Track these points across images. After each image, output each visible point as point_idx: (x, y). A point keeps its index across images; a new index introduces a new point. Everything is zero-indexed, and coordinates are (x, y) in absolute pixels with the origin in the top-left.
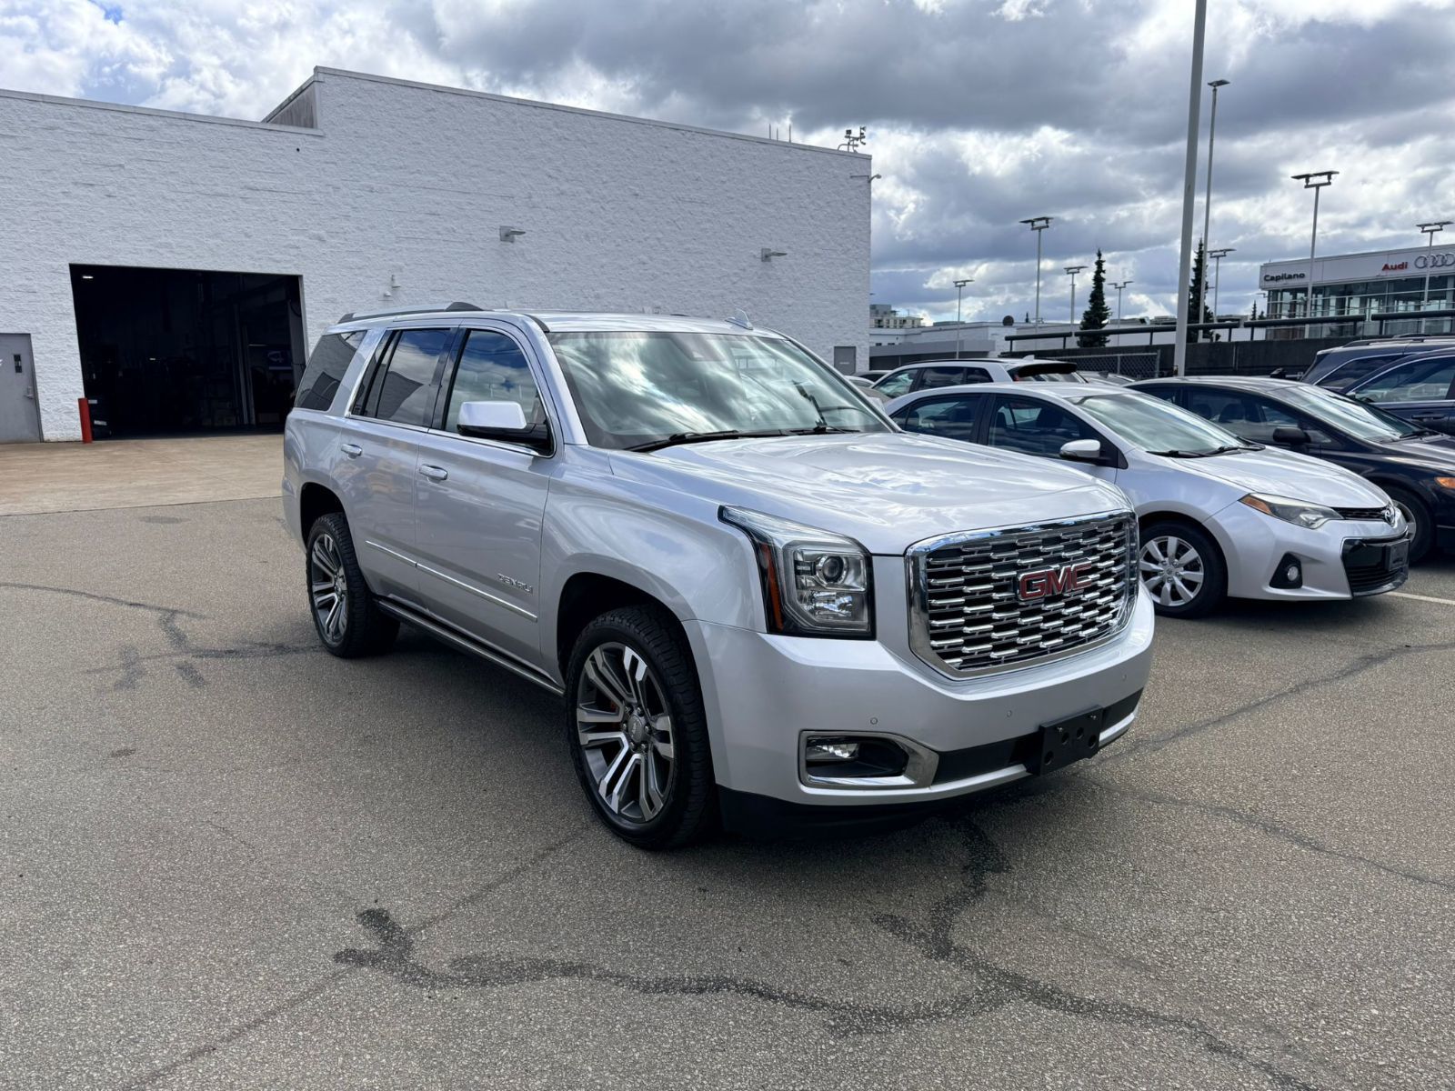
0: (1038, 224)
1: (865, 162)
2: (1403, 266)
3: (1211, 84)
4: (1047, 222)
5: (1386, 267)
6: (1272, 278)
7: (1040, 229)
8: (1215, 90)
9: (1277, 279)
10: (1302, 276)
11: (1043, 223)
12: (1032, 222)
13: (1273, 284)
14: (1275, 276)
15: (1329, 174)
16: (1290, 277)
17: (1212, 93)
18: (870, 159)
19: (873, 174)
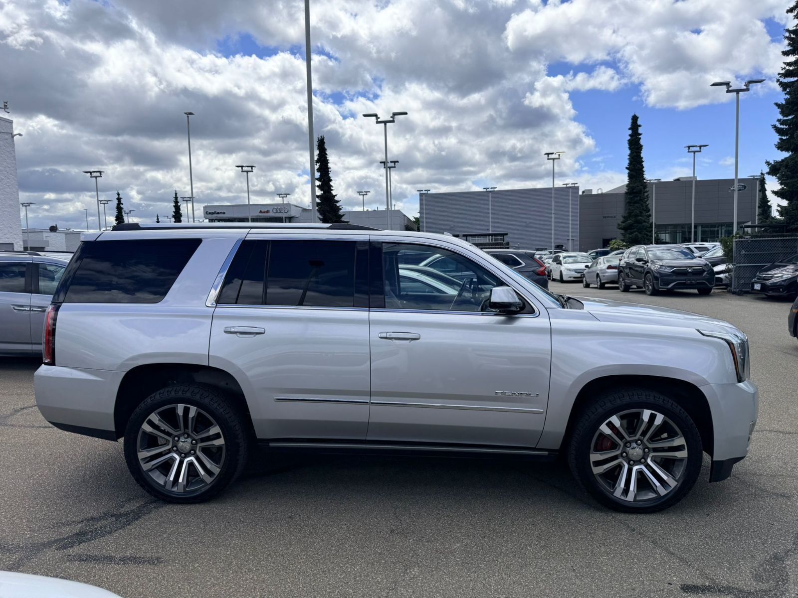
0: (95, 174)
1: (9, 124)
2: (268, 212)
3: (186, 113)
4: (100, 174)
5: (261, 212)
6: (210, 213)
7: (96, 177)
8: (188, 117)
9: (212, 214)
10: (224, 213)
11: (98, 174)
12: (91, 173)
13: (210, 216)
14: (211, 212)
15: (252, 167)
16: (218, 213)
17: (187, 118)
18: (12, 123)
19: (15, 133)
